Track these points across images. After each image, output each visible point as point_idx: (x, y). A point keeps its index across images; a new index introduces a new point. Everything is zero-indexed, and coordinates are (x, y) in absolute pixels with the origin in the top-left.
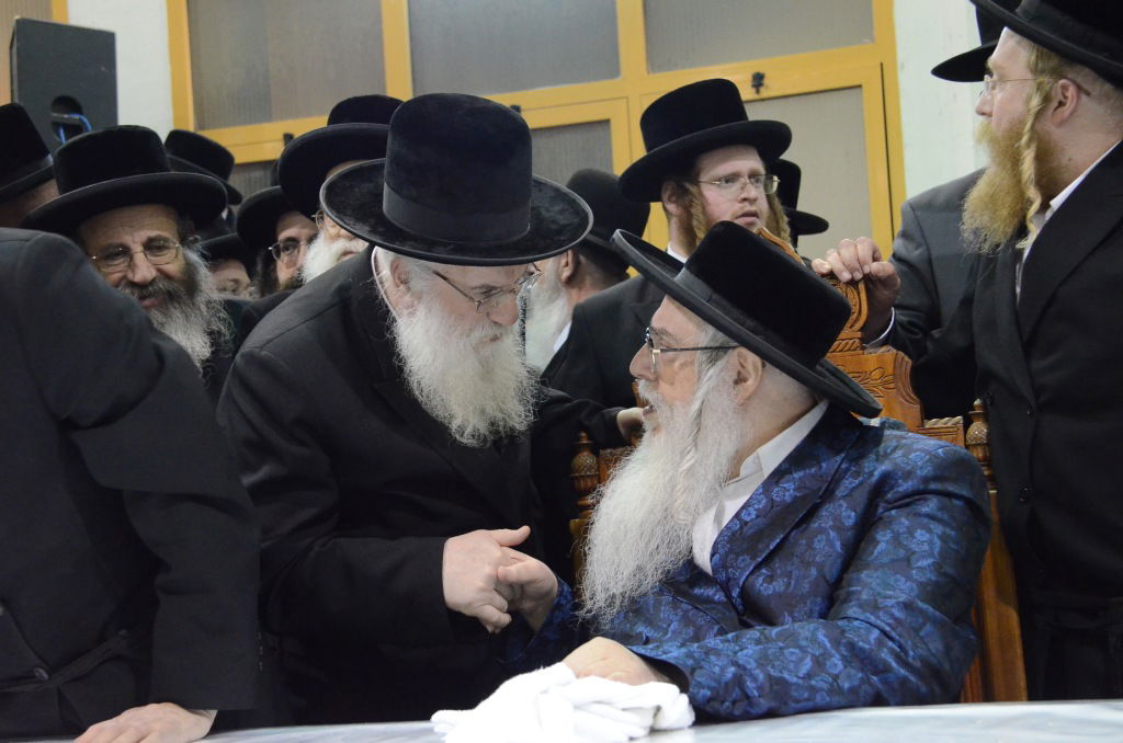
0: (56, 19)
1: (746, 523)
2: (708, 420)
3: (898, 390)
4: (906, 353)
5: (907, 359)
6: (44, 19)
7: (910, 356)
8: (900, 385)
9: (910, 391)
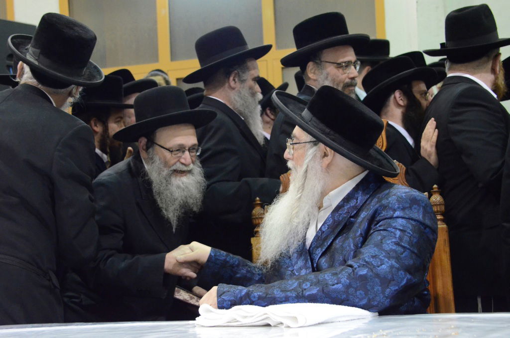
0: (9, 18)
1: (324, 232)
2: (309, 176)
3: (400, 181)
4: (403, 164)
5: (403, 166)
6: (4, 19)
7: (405, 166)
8: (400, 178)
9: (404, 180)
